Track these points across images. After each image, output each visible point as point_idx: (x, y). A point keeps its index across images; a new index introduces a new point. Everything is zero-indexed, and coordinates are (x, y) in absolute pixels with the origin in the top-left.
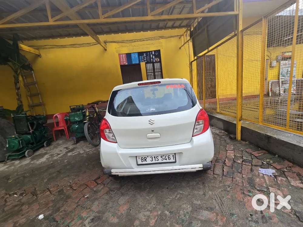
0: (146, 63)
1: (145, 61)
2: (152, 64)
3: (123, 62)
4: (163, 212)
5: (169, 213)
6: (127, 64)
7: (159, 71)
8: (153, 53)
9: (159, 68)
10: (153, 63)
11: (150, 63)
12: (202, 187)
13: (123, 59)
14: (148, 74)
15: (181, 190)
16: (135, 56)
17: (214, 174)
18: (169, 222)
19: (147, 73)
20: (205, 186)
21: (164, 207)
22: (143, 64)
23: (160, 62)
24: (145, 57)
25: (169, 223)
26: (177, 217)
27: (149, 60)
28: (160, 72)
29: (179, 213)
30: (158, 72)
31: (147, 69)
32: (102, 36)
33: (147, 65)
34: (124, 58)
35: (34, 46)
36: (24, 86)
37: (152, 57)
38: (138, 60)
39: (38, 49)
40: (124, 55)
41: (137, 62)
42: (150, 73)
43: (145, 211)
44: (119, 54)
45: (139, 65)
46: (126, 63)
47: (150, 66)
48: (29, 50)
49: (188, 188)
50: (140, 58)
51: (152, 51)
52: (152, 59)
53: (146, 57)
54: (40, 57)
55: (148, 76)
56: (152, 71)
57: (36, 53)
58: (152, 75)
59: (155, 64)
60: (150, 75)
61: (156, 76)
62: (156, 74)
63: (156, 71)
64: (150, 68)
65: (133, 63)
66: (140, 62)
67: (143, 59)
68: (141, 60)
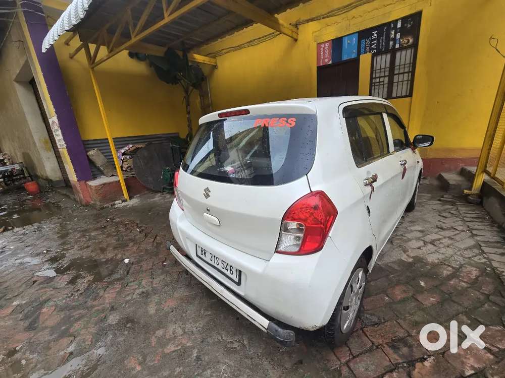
0: (373, 56)
1: (374, 49)
2: (389, 56)
3: (324, 58)
4: (193, 347)
5: (196, 357)
6: (330, 62)
7: (407, 70)
8: (399, 25)
9: (408, 61)
10: (393, 52)
11: (386, 52)
12: (288, 365)
13: (324, 53)
14: (374, 81)
15: (250, 339)
16: (352, 41)
17: (347, 363)
18: (181, 368)
19: (372, 78)
20: (297, 369)
21: (202, 342)
22: (365, 59)
23: (415, 46)
24: (374, 40)
25: (179, 370)
26: (196, 373)
27: (382, 46)
28: (408, 72)
29: (203, 371)
30: (403, 73)
31: (374, 69)
32: (283, 13)
33: (375, 58)
34: (327, 51)
35: (210, 54)
36: (201, 109)
37: (393, 36)
38: (355, 51)
39: (215, 57)
40: (327, 44)
41: (354, 56)
42: (380, 77)
43: (180, 327)
44: (319, 45)
45: (356, 62)
46: (329, 61)
47: (383, 61)
48: (204, 60)
49: (263, 346)
50: (363, 45)
51: (396, 21)
52: (391, 43)
53: (378, 39)
54: (217, 69)
55: (373, 85)
56: (387, 74)
57: (212, 64)
58: (384, 81)
59: (398, 54)
60: (380, 82)
61: (395, 84)
62: (396, 78)
63: (396, 72)
64: (383, 67)
65: (345, 57)
66: (359, 53)
67: (367, 47)
68: (362, 50)
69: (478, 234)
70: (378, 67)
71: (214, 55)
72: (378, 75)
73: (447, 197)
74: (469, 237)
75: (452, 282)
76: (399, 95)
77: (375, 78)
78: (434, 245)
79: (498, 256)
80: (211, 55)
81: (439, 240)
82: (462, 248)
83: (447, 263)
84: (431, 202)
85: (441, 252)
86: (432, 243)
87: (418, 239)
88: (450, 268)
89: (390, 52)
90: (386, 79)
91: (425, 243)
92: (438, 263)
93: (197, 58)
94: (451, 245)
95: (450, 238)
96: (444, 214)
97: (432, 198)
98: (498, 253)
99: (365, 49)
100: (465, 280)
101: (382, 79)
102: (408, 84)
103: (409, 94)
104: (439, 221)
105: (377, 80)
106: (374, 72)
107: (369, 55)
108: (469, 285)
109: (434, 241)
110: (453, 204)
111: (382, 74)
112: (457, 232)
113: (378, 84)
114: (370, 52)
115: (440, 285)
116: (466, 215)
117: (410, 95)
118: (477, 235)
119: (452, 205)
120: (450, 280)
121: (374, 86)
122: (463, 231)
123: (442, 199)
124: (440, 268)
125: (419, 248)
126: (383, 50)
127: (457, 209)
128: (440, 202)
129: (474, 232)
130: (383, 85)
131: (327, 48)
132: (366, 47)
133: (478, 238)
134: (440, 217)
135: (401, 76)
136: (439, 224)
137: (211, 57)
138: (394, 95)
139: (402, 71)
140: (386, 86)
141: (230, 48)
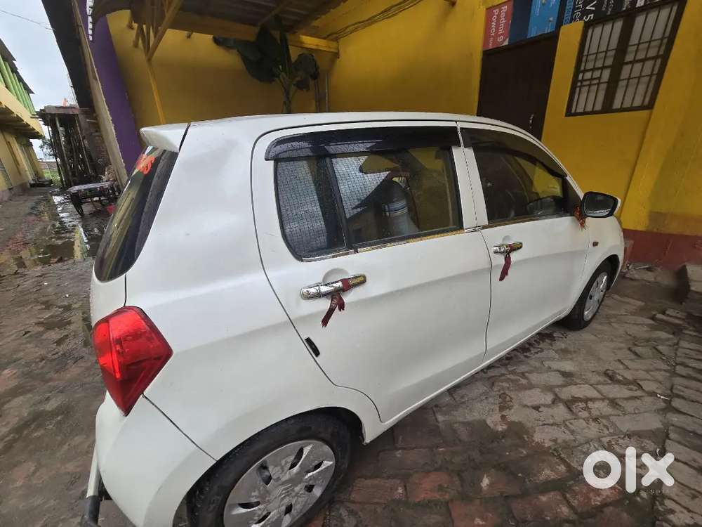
0: (588, 26)
1: (591, 12)
2: (619, 25)
3: (497, 35)
6: (506, 43)
7: (652, 53)
9: (658, 35)
10: (630, 16)
11: (614, 17)
13: (498, 25)
14: (580, 77)
19: (578, 70)
22: (571, 34)
28: (655, 58)
30: (643, 61)
31: (586, 53)
33: (590, 31)
34: (503, 21)
38: (553, 18)
39: (336, 40)
40: (505, 8)
41: (549, 29)
42: (593, 70)
44: (490, 10)
45: (550, 41)
46: (504, 40)
47: (608, 35)
48: (318, 45)
50: (569, 6)
54: (338, 58)
55: (579, 84)
56: (609, 62)
57: (332, 50)
58: (599, 78)
59: (639, 20)
60: (592, 79)
61: (622, 84)
62: (625, 71)
63: (629, 58)
64: (603, 48)
65: (533, 32)
66: (559, 24)
67: (578, 8)
68: (567, 16)
69: (682, 410)
70: (593, 50)
71: (335, 36)
72: (590, 66)
73: (674, 314)
74: (658, 411)
75: (544, 499)
76: (627, 105)
77: (585, 71)
78: (569, 408)
79: (691, 471)
80: (331, 37)
81: (587, 400)
82: (624, 430)
83: (563, 456)
84: (632, 318)
85: (572, 427)
86: (570, 404)
87: (549, 388)
88: (562, 468)
89: (622, 17)
90: (606, 74)
91: (556, 400)
92: (550, 447)
93: (305, 41)
94: (603, 417)
95: (613, 403)
96: (639, 350)
97: (640, 312)
98: (695, 465)
99: (573, 13)
100: (575, 503)
101: (597, 74)
102: (650, 80)
103: (649, 102)
104: (619, 361)
105: (588, 75)
106: (584, 59)
107: (579, 25)
108: (573, 517)
109: (576, 400)
110: (677, 330)
111: (599, 64)
112: (639, 393)
113: (588, 83)
114: (581, 18)
115: (515, 497)
116: (686, 361)
117: (650, 106)
118: (678, 411)
119: (673, 334)
120: (543, 492)
121: (581, 87)
122: (653, 394)
123: (660, 316)
124: (544, 461)
125: (537, 408)
126: (609, 13)
127: (677, 344)
128: (651, 322)
129: (676, 403)
130: (598, 84)
131: (503, 15)
132: (574, 9)
133: (675, 419)
134: (629, 352)
135: (638, 66)
136: (614, 366)
137: (332, 40)
138: (617, 105)
139: (641, 56)
140: (604, 86)
141: (356, 24)
